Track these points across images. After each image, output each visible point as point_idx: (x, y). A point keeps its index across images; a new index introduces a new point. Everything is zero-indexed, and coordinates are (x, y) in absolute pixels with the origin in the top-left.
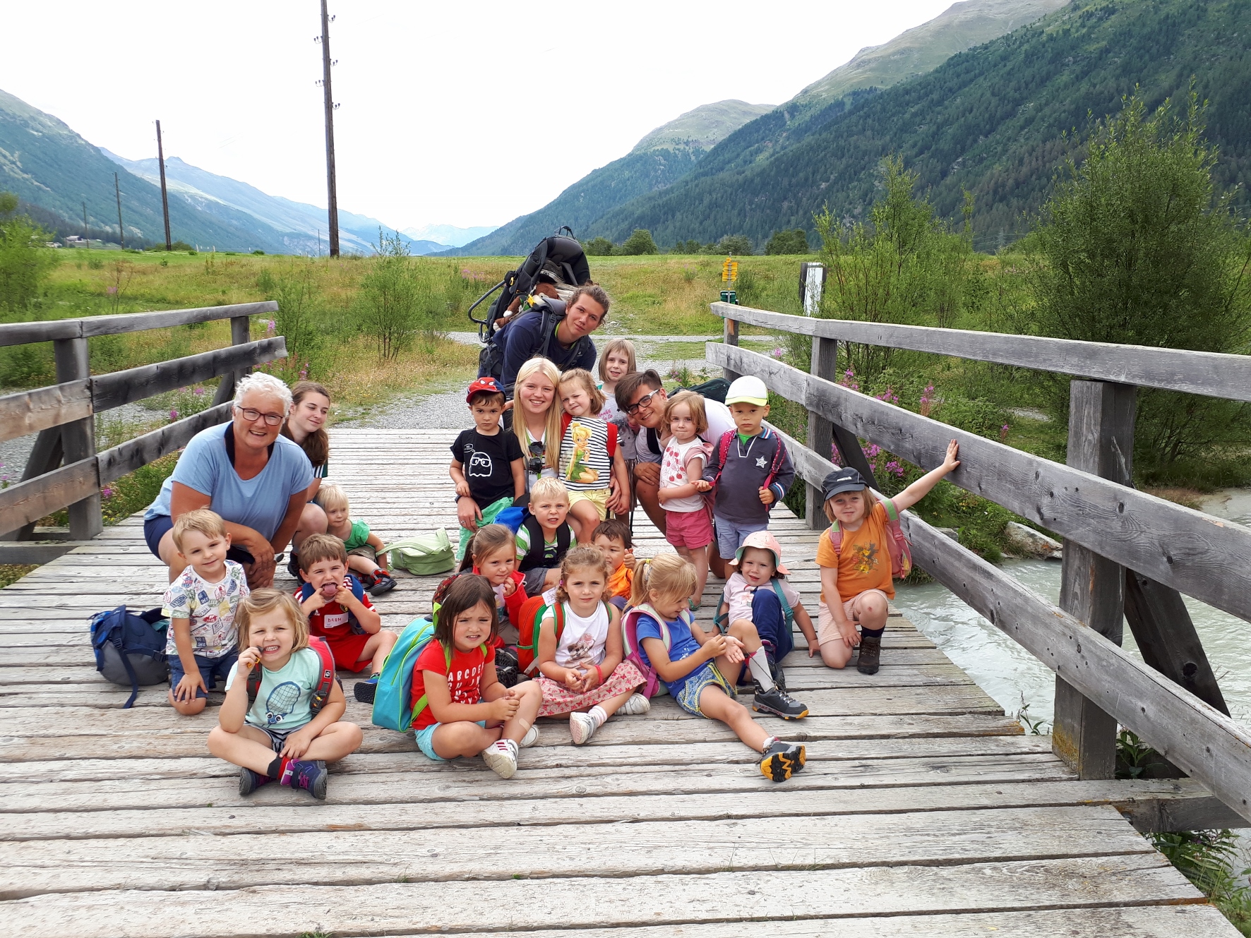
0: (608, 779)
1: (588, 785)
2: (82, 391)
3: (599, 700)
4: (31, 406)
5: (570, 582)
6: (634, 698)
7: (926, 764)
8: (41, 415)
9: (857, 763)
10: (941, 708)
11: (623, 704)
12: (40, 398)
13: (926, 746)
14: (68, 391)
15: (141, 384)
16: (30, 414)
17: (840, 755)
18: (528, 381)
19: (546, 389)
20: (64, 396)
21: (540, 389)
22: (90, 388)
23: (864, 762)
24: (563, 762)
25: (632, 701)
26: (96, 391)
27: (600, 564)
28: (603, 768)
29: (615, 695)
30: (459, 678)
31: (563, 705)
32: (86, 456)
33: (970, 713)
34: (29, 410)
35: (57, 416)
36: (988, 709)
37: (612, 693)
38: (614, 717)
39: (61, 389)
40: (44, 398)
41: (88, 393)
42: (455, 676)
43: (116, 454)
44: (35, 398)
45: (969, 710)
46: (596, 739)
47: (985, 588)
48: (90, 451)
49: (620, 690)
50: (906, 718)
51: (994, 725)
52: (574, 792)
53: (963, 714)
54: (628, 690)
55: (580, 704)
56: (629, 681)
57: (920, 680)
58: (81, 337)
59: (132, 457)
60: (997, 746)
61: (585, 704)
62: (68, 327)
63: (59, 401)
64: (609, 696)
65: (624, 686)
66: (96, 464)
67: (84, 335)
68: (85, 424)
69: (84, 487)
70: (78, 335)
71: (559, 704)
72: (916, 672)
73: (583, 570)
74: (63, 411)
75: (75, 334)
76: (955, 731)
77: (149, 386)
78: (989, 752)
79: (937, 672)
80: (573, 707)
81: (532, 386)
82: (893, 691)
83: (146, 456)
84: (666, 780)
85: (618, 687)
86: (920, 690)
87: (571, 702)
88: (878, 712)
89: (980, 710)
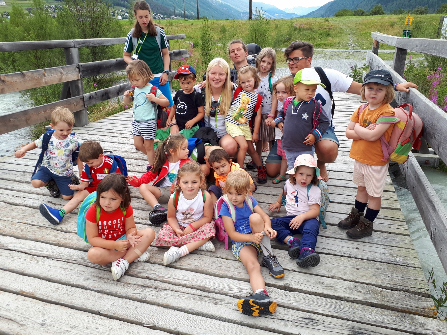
0: (163, 293)
1: (150, 295)
2: (75, 69)
3: (187, 242)
4: (46, 74)
5: (181, 181)
6: (208, 243)
7: (351, 328)
8: (52, 78)
9: (307, 315)
10: (387, 282)
11: (201, 245)
12: (51, 72)
13: (360, 312)
14: (66, 69)
15: (108, 67)
16: (45, 78)
17: (301, 306)
18: (212, 71)
19: (221, 74)
20: (64, 71)
21: (218, 75)
22: (78, 68)
23: (312, 315)
24: (151, 276)
25: (206, 244)
26: (82, 69)
27: (198, 172)
28: (167, 285)
29: (196, 241)
30: (105, 224)
31: (168, 242)
32: (79, 95)
33: (406, 291)
34: (45, 76)
35: (60, 79)
36: (419, 291)
37: (194, 240)
38: (194, 252)
39: (62, 68)
40: (53, 71)
41: (78, 70)
42: (102, 223)
43: (94, 95)
44: (47, 71)
45: (405, 288)
46: (178, 264)
47: (431, 216)
48: (81, 93)
49: (199, 238)
50: (359, 287)
51: (416, 304)
52: (140, 298)
53: (400, 290)
54: (203, 239)
55: (177, 243)
56: (205, 234)
57: (385, 258)
58: (74, 47)
59: (103, 96)
60: (410, 324)
61: (179, 243)
62: (67, 43)
63: (62, 73)
64: (192, 240)
65: (202, 236)
66: (83, 99)
67: (75, 46)
68: (78, 83)
69: (77, 107)
70: (72, 46)
71: (166, 241)
72: (386, 251)
73: (188, 175)
74: (64, 77)
75: (71, 46)
76: (386, 304)
77: (111, 68)
78: (401, 328)
79: (400, 253)
80: (173, 244)
81: (214, 73)
82: (364, 263)
83: (110, 95)
84: (191, 301)
85: (198, 237)
86: (381, 266)
87: (172, 241)
88: (344, 277)
89: (413, 290)
